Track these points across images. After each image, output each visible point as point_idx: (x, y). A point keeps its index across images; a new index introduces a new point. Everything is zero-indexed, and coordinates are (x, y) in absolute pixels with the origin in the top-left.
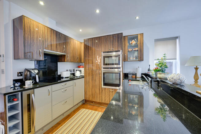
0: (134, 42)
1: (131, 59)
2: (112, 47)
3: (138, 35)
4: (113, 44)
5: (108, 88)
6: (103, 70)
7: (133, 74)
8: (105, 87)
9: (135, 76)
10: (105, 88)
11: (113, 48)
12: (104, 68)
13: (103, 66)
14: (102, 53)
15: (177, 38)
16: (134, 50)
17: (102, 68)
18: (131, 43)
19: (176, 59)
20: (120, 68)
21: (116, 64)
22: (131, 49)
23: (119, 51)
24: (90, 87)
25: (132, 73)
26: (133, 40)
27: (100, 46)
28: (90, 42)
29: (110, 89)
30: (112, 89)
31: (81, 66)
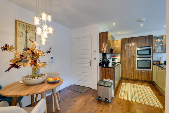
0: (159, 40)
1: (157, 51)
2: (144, 44)
3: (163, 36)
4: (145, 42)
7: (157, 62)
9: (159, 63)
10: (139, 70)
12: (138, 57)
14: (137, 47)
16: (159, 45)
17: (136, 57)
18: (157, 41)
20: (150, 57)
22: (157, 45)
24: (126, 70)
25: (156, 60)
26: (159, 39)
28: (126, 40)
29: (142, 70)
30: (144, 71)
31: (115, 56)
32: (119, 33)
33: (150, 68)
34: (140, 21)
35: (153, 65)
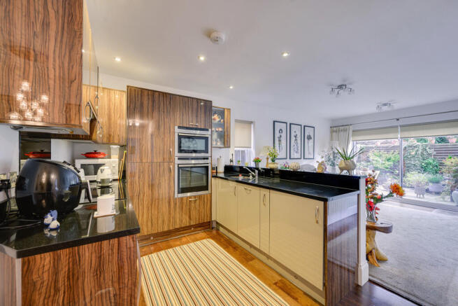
2: (194, 121)
3: (224, 109)
4: (197, 116)
5: (187, 197)
6: (177, 162)
8: (180, 195)
9: (215, 171)
10: (182, 198)
11: (197, 122)
12: (179, 159)
13: (177, 154)
14: (176, 127)
15: (251, 123)
16: (217, 130)
17: (176, 158)
18: (214, 119)
19: (250, 147)
20: (207, 159)
21: (201, 152)
23: (207, 130)
24: (145, 206)
26: (216, 116)
27: (171, 113)
28: (146, 98)
29: (190, 197)
30: (195, 197)
31: (95, 152)
32: (118, 60)
33: (206, 188)
34: (214, 35)
35: (213, 179)
